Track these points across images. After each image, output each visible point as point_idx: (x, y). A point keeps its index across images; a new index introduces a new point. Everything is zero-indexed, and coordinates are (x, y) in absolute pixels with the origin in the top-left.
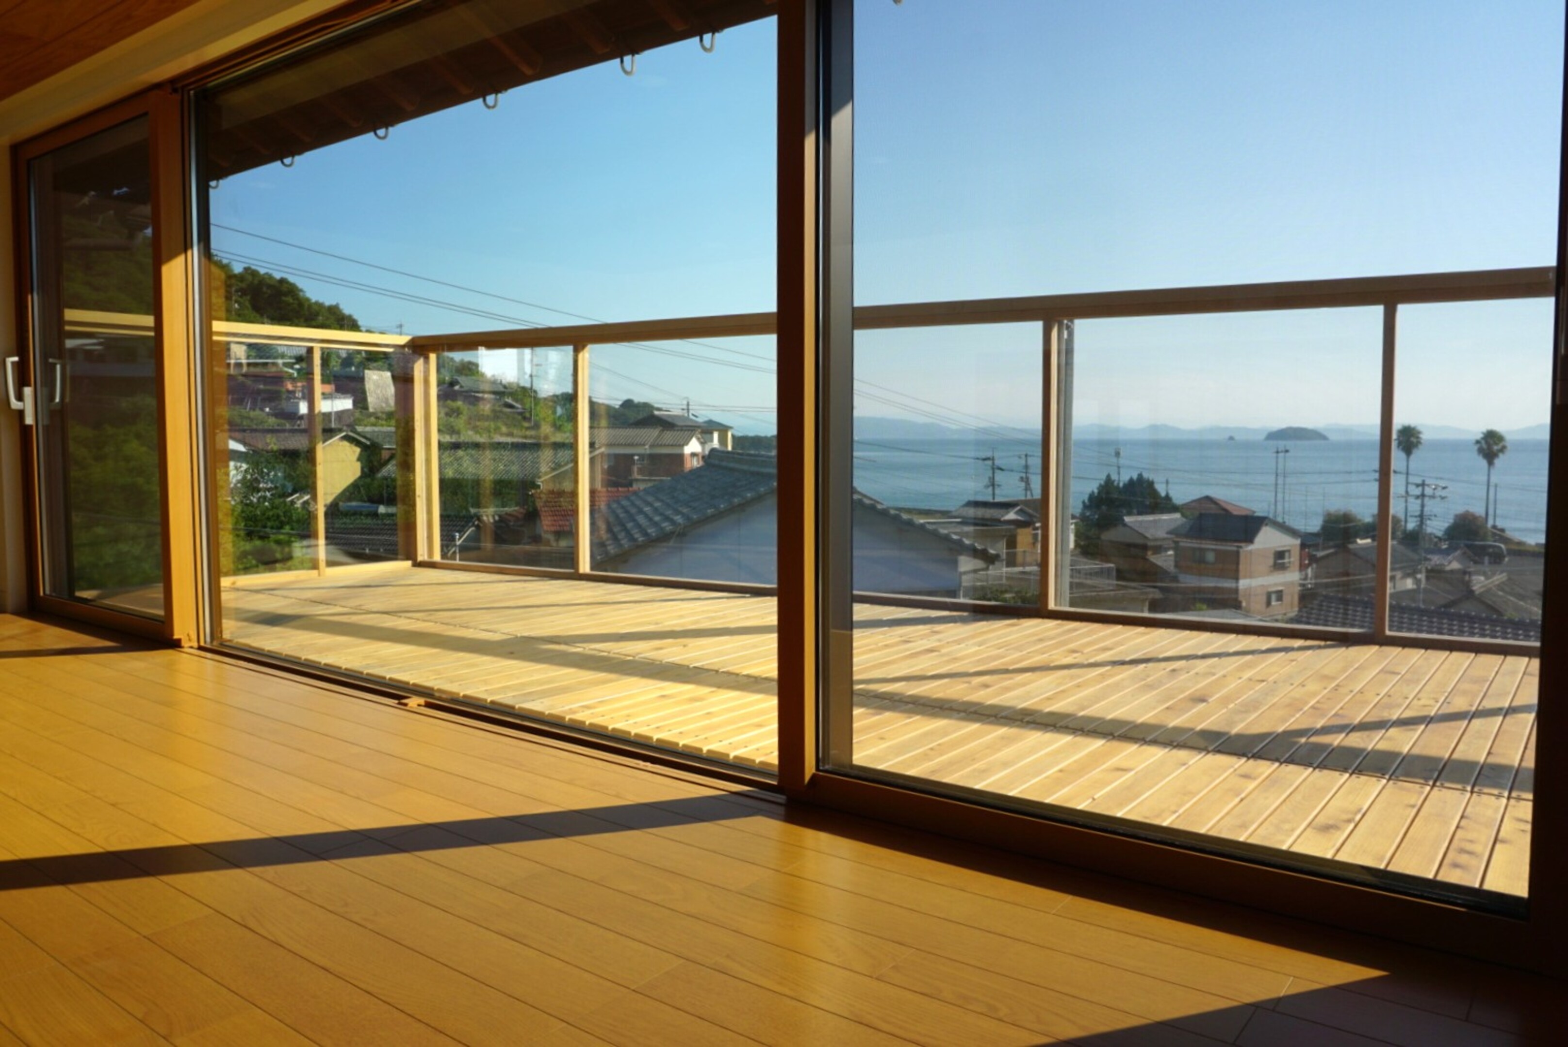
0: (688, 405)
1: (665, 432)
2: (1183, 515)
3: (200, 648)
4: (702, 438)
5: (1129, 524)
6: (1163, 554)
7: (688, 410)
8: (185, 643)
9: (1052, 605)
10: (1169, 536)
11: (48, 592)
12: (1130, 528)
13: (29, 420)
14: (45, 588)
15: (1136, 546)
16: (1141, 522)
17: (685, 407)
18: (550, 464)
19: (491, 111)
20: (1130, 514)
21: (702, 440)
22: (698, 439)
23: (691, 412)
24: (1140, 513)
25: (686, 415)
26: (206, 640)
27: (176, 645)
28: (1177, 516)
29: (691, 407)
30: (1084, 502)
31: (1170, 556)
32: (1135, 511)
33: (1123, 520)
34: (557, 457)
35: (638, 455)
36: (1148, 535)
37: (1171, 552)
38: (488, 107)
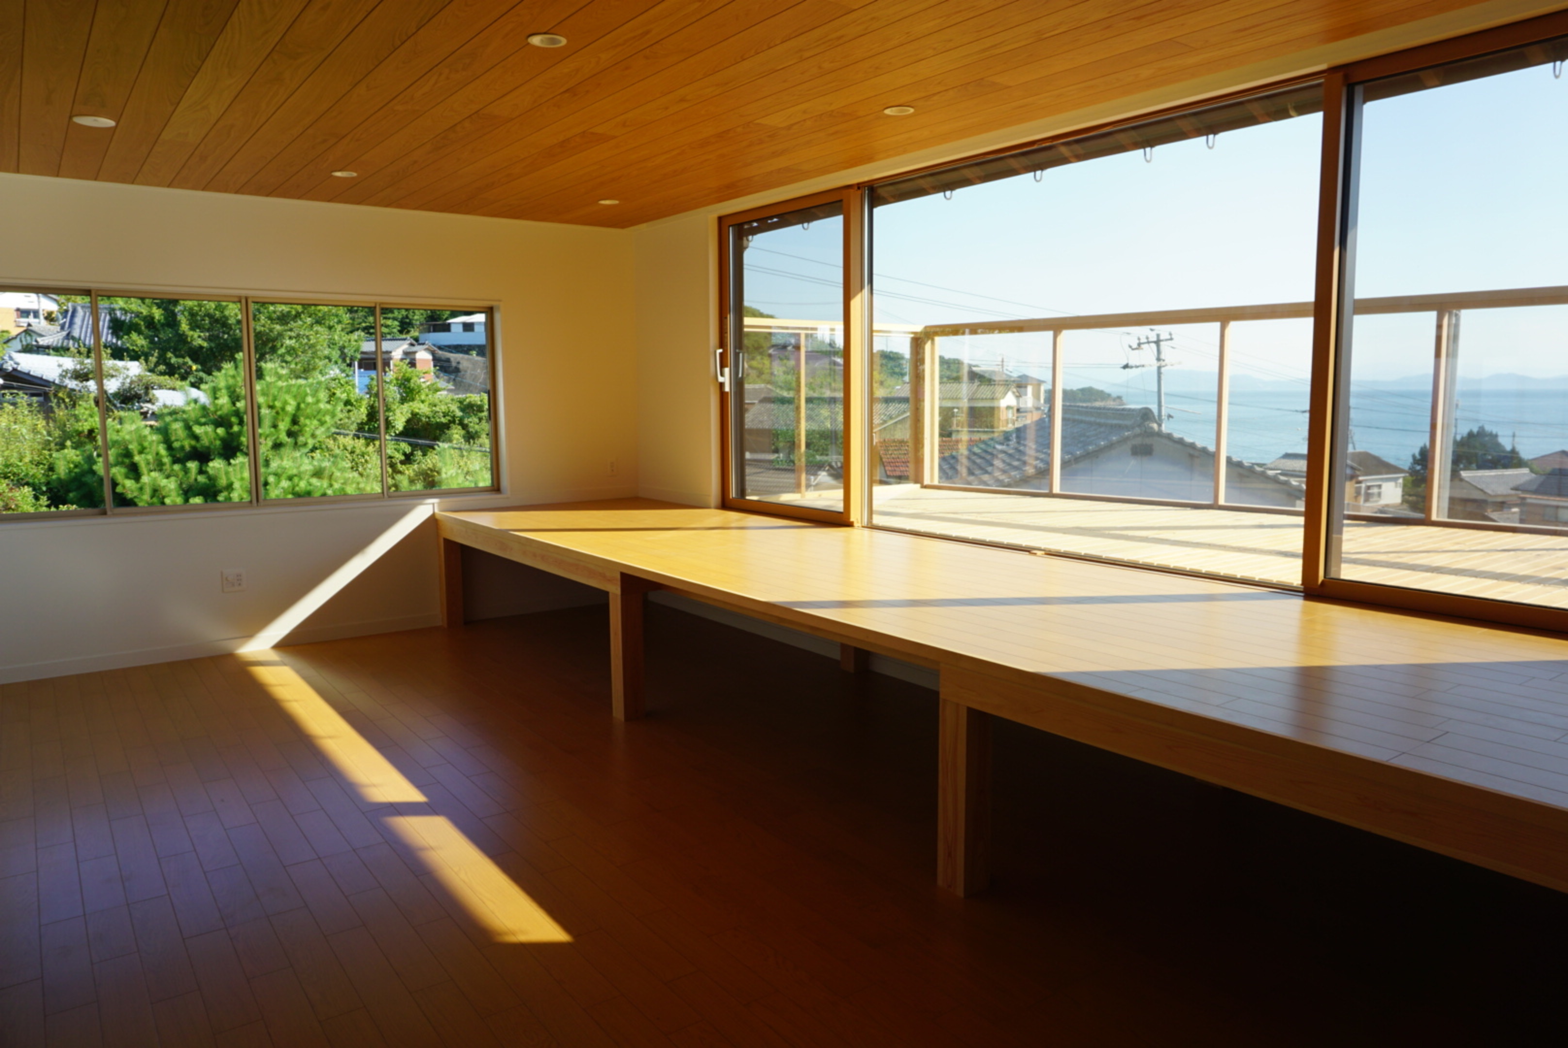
0: (1003, 361)
1: (982, 387)
2: (1532, 471)
3: (863, 527)
4: (1018, 392)
5: (1467, 479)
6: (1505, 511)
7: (1002, 365)
8: (856, 524)
9: (1434, 517)
10: (1513, 492)
11: (734, 496)
12: (1467, 482)
13: (727, 389)
14: (733, 493)
15: (1474, 501)
16: (1481, 477)
17: (1000, 363)
18: (882, 417)
19: (1039, 183)
20: (1466, 469)
21: (1017, 394)
22: (1014, 393)
23: (1005, 368)
24: (1479, 467)
25: (1001, 370)
26: (865, 522)
27: (850, 525)
28: (1526, 471)
29: (1005, 364)
30: (1414, 456)
31: (1515, 513)
32: (1474, 466)
33: (1460, 475)
34: (889, 410)
35: (958, 408)
36: (1489, 491)
37: (1515, 510)
38: (1037, 181)
